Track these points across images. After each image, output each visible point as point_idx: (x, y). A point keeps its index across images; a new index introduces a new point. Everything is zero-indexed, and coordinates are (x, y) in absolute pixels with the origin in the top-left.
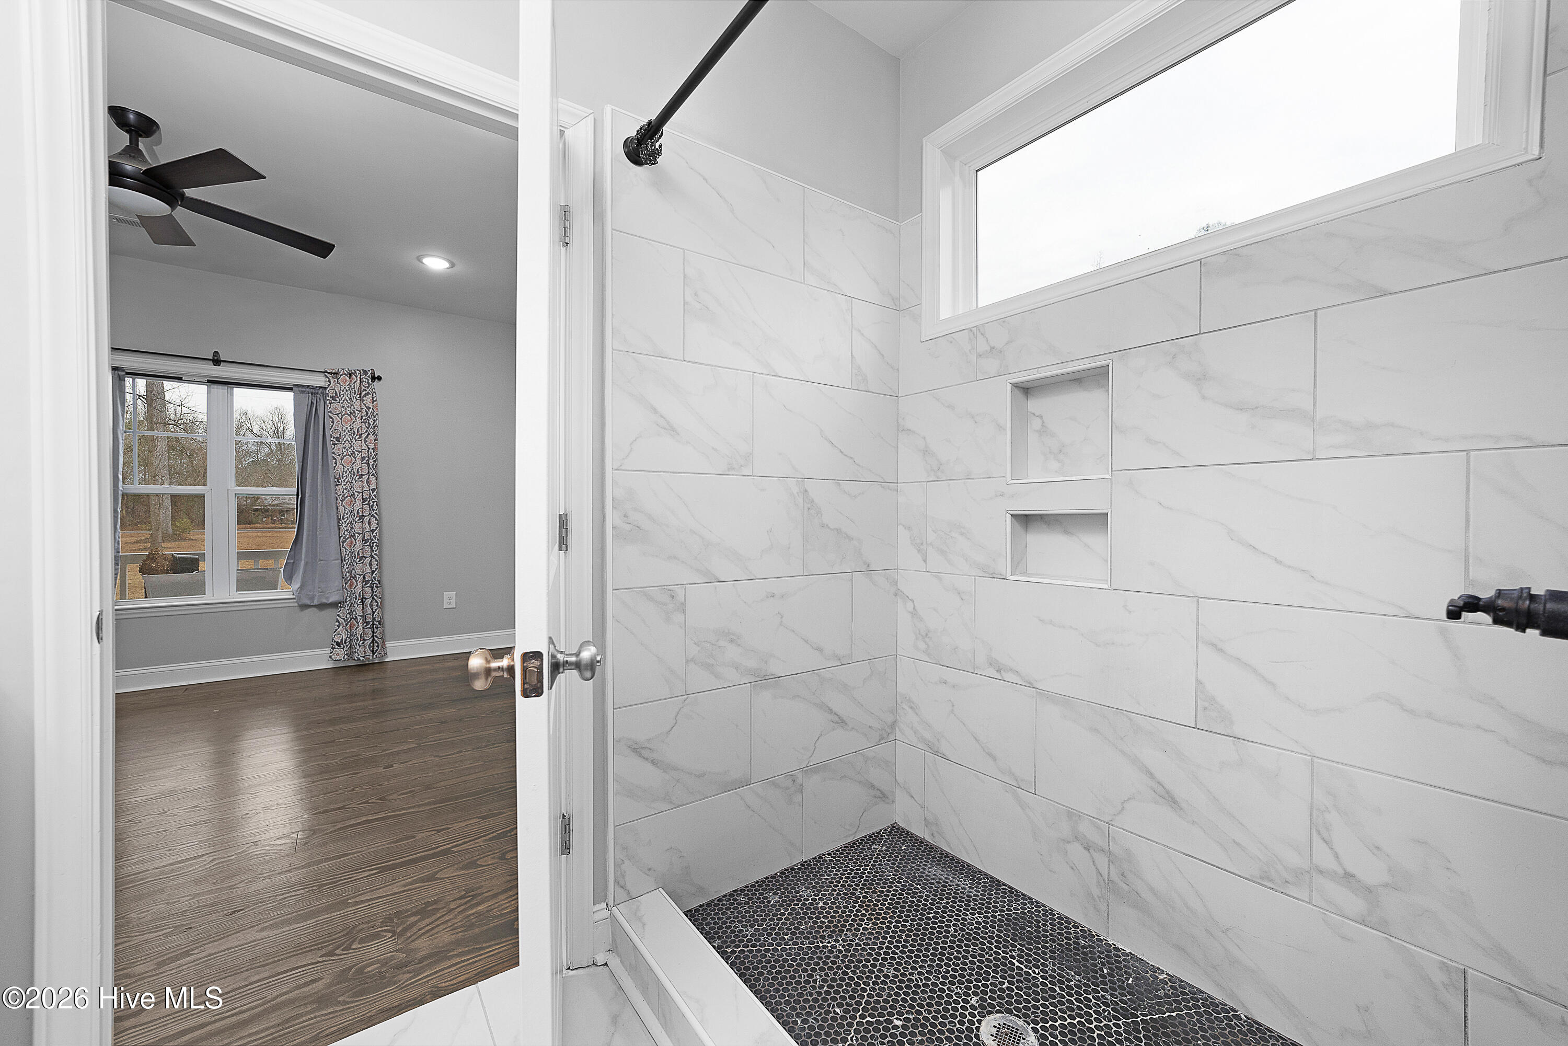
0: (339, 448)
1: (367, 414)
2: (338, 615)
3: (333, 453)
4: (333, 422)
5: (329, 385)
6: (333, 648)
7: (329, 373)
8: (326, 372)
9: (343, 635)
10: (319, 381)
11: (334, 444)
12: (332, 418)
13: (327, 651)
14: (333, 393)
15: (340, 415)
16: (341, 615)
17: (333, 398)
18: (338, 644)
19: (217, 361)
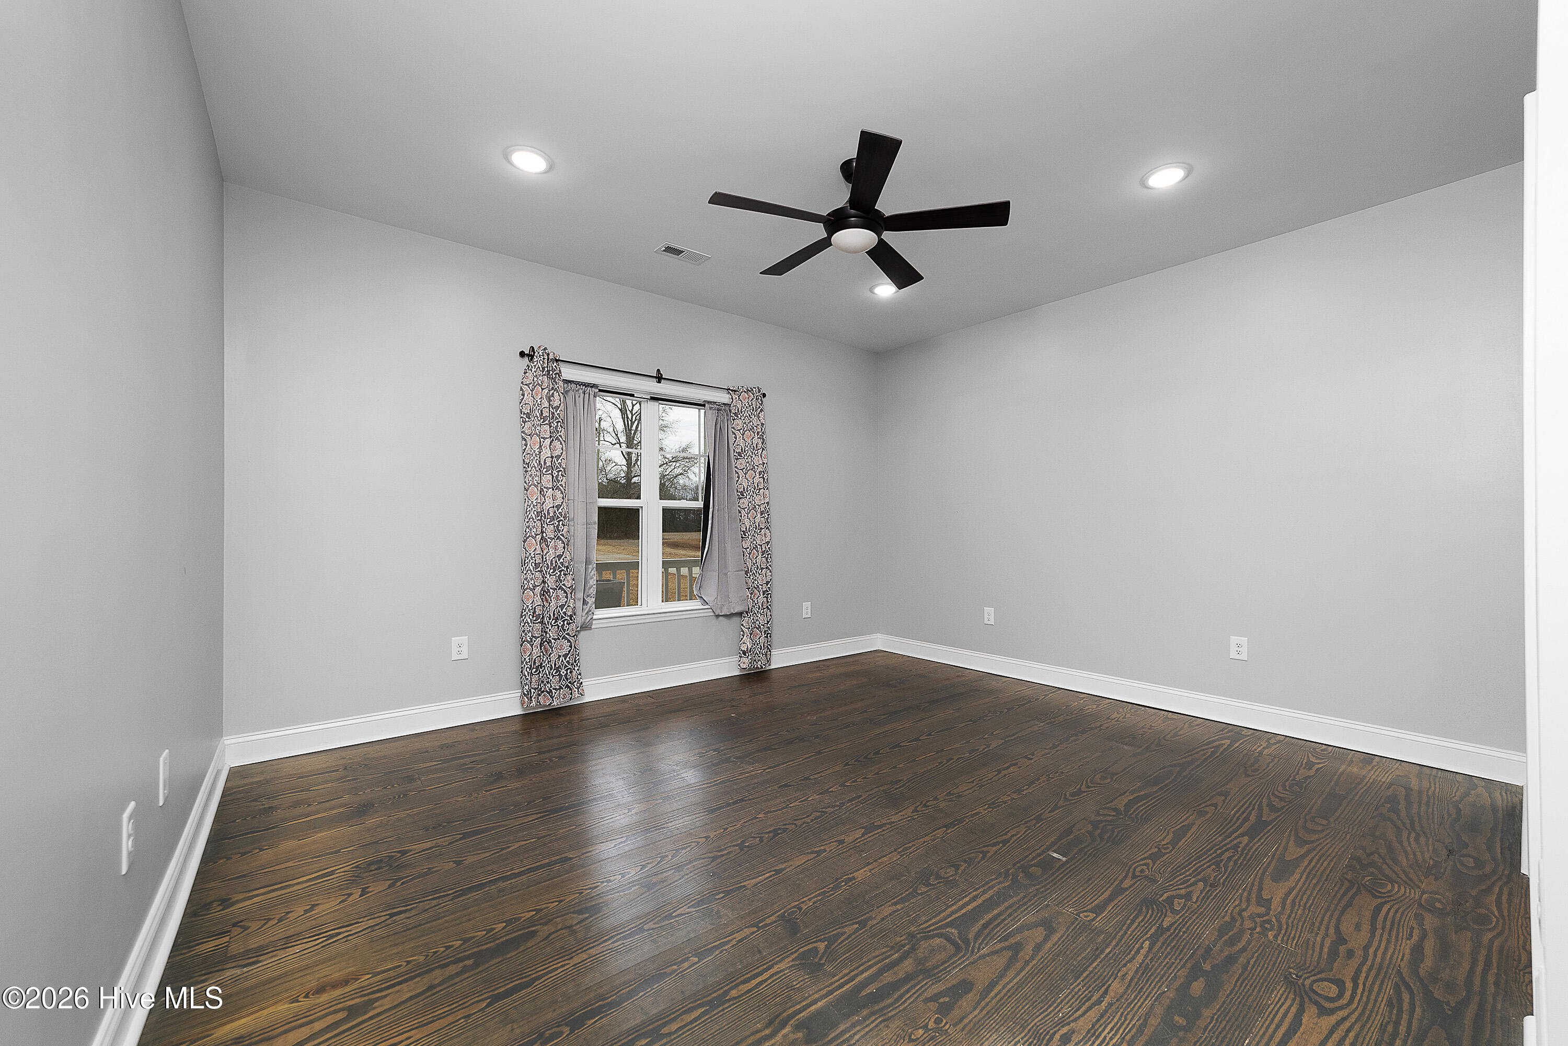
0: (741, 463)
1: (762, 430)
2: (742, 625)
3: (736, 467)
4: (736, 438)
5: (732, 402)
6: (741, 657)
7: (731, 390)
8: (729, 389)
9: (748, 644)
10: (724, 398)
11: (737, 459)
12: (735, 434)
13: (736, 658)
14: (735, 410)
15: (741, 431)
16: (744, 625)
17: (735, 414)
18: (744, 653)
19: (659, 378)
